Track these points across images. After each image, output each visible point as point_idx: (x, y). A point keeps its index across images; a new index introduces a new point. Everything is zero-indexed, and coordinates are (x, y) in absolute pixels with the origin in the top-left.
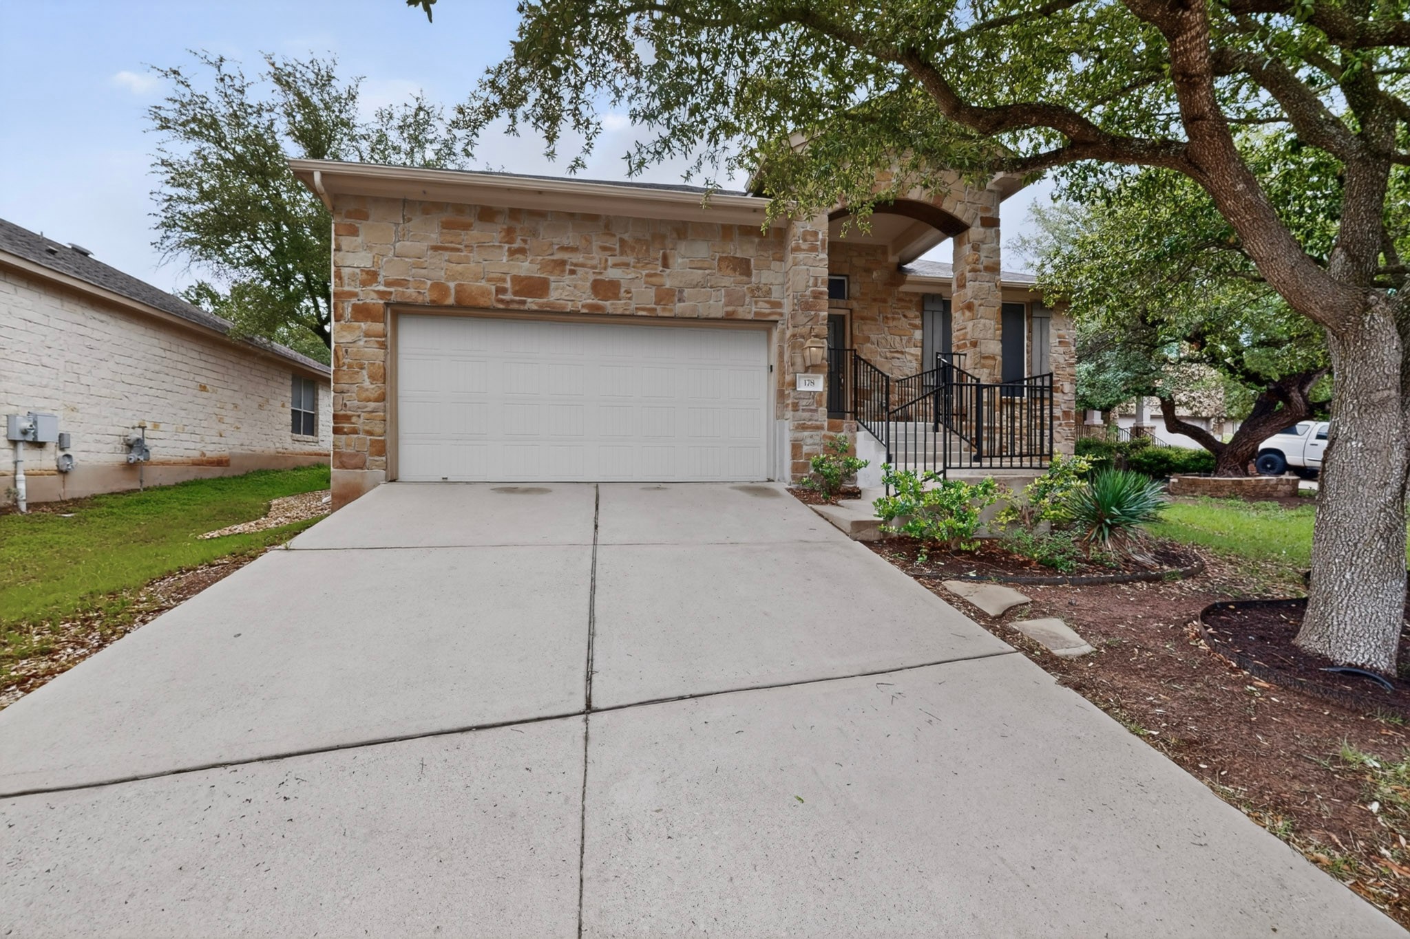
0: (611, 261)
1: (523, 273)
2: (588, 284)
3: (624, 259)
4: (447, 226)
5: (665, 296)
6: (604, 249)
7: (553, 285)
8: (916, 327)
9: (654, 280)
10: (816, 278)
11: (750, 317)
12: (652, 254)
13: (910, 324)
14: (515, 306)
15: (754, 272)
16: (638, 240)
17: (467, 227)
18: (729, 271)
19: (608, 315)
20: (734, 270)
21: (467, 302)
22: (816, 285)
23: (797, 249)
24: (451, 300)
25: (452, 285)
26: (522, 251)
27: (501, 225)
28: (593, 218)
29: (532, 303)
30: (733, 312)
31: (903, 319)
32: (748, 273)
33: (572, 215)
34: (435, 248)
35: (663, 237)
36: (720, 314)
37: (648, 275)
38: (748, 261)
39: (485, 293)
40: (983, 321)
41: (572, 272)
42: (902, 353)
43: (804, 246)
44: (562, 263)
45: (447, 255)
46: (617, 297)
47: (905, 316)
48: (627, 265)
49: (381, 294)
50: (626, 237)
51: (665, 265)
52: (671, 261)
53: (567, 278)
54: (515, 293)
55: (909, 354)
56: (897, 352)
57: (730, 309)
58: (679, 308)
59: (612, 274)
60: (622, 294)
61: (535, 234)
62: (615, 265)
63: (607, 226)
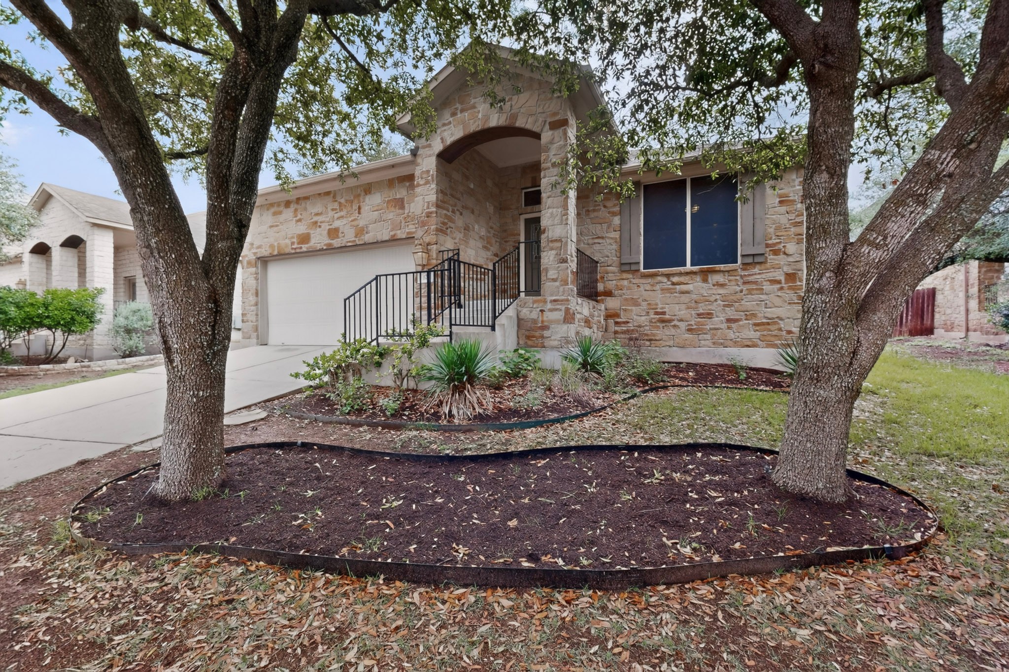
0: (336, 216)
1: (300, 233)
2: (326, 232)
3: (342, 214)
4: (275, 214)
5: (360, 231)
6: (333, 210)
7: (312, 236)
8: (614, 214)
9: (353, 223)
10: (428, 203)
11: (404, 236)
12: (354, 207)
13: (609, 213)
14: (298, 251)
15: (406, 205)
16: (347, 201)
17: (280, 213)
18: (393, 209)
19: (335, 248)
20: (395, 207)
21: (282, 252)
22: (428, 208)
23: (419, 185)
24: (276, 253)
25: (276, 244)
26: (300, 220)
27: (293, 207)
28: (328, 193)
29: (305, 248)
30: (394, 235)
31: (603, 208)
32: (402, 207)
33: (320, 194)
34: (271, 227)
35: (359, 195)
36: (387, 238)
37: (352, 221)
38: (402, 200)
39: (287, 246)
40: (550, 210)
41: (320, 227)
42: (603, 238)
43: (422, 182)
44: (316, 222)
45: (275, 229)
46: (338, 237)
47: (605, 206)
48: (342, 217)
49: (255, 254)
50: (343, 201)
51: (359, 213)
52: (362, 211)
53: (318, 229)
54: (298, 243)
55: (609, 238)
56: (599, 238)
57: (392, 233)
58: (368, 238)
59: (337, 224)
60: (340, 235)
61: (305, 209)
62: (338, 218)
63: (334, 197)
